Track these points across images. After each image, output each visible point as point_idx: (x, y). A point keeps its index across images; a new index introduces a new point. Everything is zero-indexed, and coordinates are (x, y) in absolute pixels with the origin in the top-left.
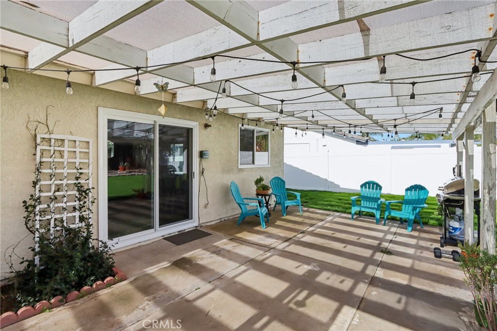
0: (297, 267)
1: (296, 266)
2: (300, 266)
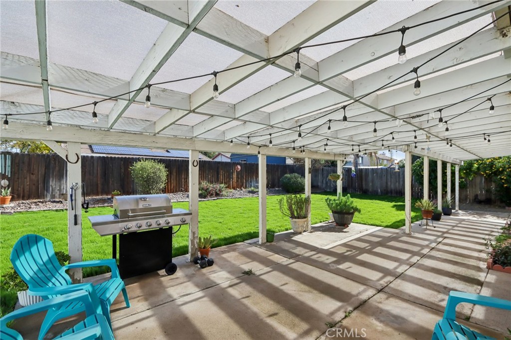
0: (350, 267)
1: (350, 269)
2: (348, 268)
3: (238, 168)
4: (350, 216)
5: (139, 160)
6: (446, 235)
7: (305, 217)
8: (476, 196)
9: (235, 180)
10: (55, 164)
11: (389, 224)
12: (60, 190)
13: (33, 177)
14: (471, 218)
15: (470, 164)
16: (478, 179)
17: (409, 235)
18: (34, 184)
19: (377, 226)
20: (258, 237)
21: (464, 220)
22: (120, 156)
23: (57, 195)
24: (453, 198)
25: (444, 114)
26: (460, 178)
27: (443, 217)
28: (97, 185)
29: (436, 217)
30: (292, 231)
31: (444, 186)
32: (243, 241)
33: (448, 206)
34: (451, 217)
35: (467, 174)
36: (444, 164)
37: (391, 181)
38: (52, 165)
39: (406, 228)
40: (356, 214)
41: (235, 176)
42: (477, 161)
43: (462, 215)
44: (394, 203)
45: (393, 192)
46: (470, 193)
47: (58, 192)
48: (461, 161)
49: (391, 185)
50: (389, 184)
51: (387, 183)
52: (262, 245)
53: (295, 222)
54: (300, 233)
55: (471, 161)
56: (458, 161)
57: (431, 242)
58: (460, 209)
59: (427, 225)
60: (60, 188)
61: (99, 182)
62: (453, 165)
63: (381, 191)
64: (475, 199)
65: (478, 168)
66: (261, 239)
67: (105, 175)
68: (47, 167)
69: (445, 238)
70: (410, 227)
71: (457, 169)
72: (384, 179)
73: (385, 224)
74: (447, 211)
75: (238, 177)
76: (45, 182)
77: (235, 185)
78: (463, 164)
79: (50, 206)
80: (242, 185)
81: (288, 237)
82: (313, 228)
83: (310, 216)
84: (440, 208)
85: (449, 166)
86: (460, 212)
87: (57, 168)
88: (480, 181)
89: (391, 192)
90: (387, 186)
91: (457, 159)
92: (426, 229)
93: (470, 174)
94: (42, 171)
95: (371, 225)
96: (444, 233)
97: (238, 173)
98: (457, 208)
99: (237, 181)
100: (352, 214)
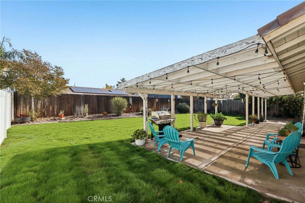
3: (157, 101)
4: (222, 121)
5: (114, 97)
6: (262, 128)
7: (205, 121)
8: (274, 114)
9: (155, 106)
10: (78, 99)
11: (238, 125)
12: (80, 112)
13: (69, 105)
14: (272, 123)
15: (271, 98)
16: (275, 105)
17: (248, 128)
18: (70, 109)
19: (233, 125)
20: (190, 129)
21: (269, 123)
22: (105, 95)
23: (79, 114)
24: (264, 114)
25: (261, 77)
26: (267, 105)
27: (260, 122)
28: (95, 109)
29: (257, 122)
30: (200, 127)
31: (260, 109)
32: (183, 131)
33: (262, 118)
34: (263, 122)
35: (270, 103)
36: (260, 98)
37: (233, 107)
38: (77, 99)
39: (247, 126)
40: (225, 120)
41: (155, 104)
42: (275, 97)
43: (268, 122)
44: (236, 117)
45: (234, 112)
46: (271, 112)
47: (79, 112)
48: (267, 97)
49: (233, 108)
50: (232, 108)
51: (231, 108)
52: (192, 132)
53: (202, 123)
54: (203, 128)
55: (272, 97)
56: (266, 97)
57: (257, 130)
58: (267, 120)
59: (254, 125)
60: (80, 111)
61: (96, 108)
62: (264, 99)
63: (228, 112)
64: (274, 115)
65: (275, 100)
66: (191, 130)
67: (98, 104)
68: (75, 100)
69: (262, 129)
70: (248, 125)
71: (266, 101)
72: (230, 105)
73: (236, 125)
74: (262, 120)
75: (156, 105)
76: (74, 107)
77: (155, 109)
78: (268, 98)
79: (80, 119)
80: (159, 109)
81: (200, 129)
82: (207, 126)
83: (207, 121)
84: (259, 118)
85: (262, 99)
86: (267, 121)
87: (79, 101)
88: (276, 106)
89: (233, 112)
90: (231, 109)
91: (266, 96)
92: (254, 126)
93: (271, 103)
94: (73, 102)
95: (231, 125)
96: (262, 127)
97: (157, 103)
98: (266, 119)
99: (156, 107)
100: (223, 120)
